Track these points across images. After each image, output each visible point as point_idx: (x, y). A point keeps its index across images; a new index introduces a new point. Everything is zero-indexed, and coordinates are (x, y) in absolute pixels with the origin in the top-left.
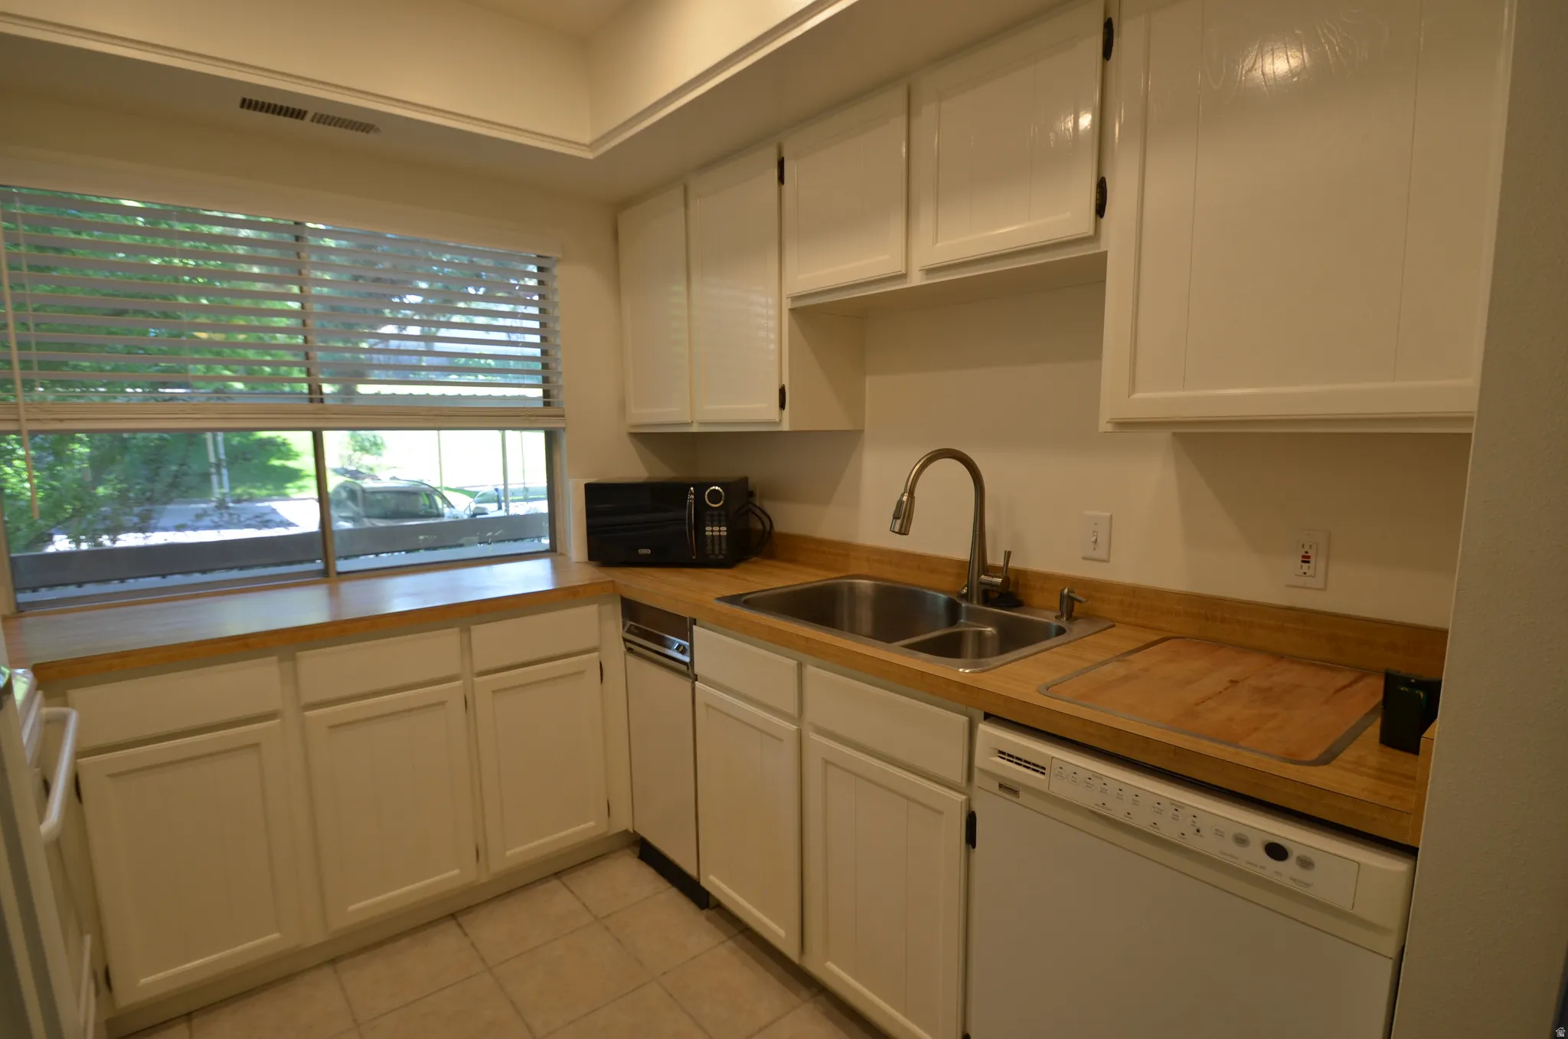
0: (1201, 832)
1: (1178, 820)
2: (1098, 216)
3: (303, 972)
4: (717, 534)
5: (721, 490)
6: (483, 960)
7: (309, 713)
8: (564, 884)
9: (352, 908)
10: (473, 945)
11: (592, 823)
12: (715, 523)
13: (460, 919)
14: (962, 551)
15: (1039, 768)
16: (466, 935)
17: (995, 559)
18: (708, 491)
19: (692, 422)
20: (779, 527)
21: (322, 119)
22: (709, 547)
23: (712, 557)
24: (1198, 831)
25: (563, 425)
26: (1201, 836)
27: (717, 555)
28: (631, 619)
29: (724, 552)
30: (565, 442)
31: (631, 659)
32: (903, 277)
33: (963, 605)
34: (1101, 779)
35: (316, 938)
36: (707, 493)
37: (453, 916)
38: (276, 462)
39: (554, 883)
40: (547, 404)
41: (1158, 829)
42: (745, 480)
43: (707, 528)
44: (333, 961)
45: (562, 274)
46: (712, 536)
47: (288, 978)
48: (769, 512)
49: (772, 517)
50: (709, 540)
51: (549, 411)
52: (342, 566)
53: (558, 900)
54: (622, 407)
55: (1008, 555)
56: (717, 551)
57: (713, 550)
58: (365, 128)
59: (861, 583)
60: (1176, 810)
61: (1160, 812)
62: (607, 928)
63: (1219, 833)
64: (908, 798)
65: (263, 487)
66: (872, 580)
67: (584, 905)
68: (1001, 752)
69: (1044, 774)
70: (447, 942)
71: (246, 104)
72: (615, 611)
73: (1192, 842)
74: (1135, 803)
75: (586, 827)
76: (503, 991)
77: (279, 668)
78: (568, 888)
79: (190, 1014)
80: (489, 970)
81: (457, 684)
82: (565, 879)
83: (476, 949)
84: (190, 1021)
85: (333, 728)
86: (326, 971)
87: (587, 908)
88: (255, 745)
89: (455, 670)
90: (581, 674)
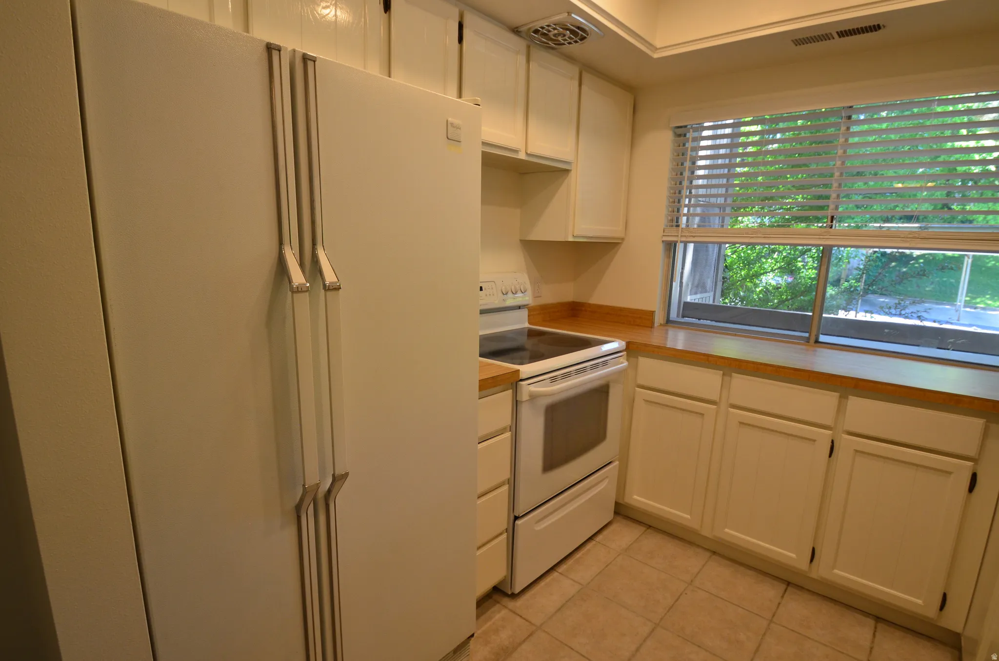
3: (698, 546)
6: (774, 615)
7: (732, 410)
9: (727, 530)
10: (779, 604)
11: (920, 602)
13: (789, 589)
16: (782, 597)
21: (842, 34)
35: (707, 533)
37: (789, 584)
39: (871, 622)
44: (714, 553)
47: (691, 543)
52: (823, 338)
53: (861, 632)
58: (876, 28)
67: (872, 648)
70: (769, 592)
71: (796, 43)
76: (763, 636)
77: (721, 378)
78: (875, 631)
79: (650, 526)
80: (771, 621)
81: (830, 432)
82: (880, 625)
83: (778, 607)
84: (648, 529)
85: (741, 423)
86: (708, 554)
87: (871, 652)
88: (702, 415)
89: (829, 422)
90: (950, 473)
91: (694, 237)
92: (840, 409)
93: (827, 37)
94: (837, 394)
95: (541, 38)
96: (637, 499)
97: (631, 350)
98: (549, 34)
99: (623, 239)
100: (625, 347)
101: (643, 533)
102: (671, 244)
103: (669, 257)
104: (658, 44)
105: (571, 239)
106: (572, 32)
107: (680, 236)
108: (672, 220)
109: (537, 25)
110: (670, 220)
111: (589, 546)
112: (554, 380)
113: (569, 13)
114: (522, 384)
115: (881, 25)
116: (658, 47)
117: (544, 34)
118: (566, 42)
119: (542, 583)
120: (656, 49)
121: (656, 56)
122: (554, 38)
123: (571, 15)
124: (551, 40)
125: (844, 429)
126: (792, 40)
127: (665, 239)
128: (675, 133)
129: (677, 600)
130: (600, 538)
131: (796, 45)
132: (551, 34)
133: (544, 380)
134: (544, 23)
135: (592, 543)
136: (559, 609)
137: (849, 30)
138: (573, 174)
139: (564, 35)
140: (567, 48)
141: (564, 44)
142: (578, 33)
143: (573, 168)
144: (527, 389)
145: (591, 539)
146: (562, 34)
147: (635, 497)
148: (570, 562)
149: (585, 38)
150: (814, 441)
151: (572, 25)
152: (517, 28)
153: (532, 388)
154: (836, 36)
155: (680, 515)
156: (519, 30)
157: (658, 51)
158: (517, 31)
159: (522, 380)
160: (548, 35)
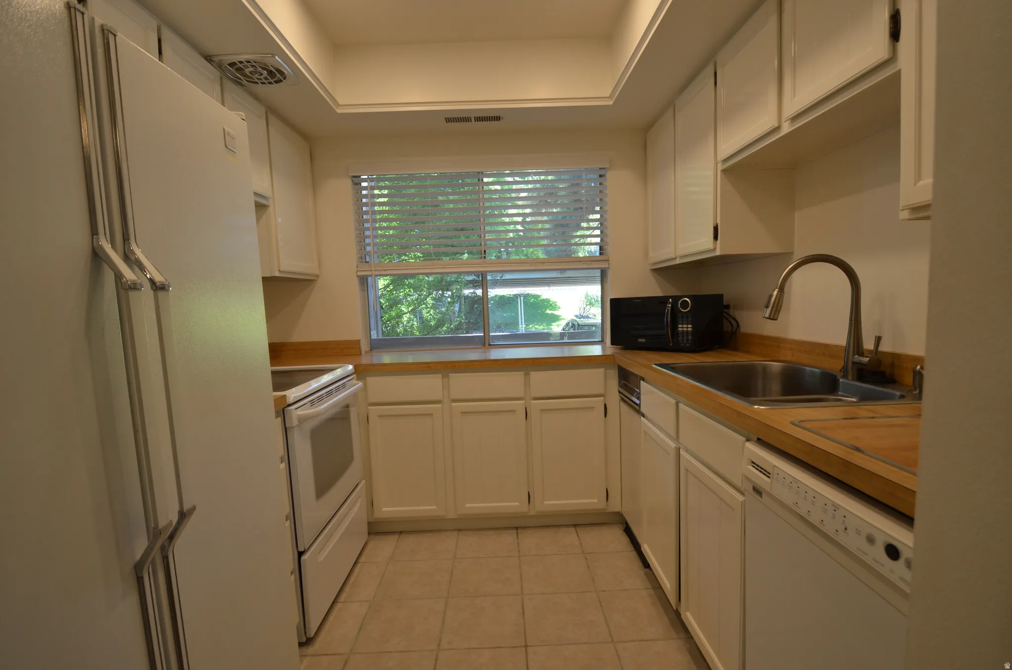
0: (847, 531)
1: (835, 519)
2: (895, 41)
3: (446, 530)
4: (685, 329)
5: (689, 302)
6: (519, 551)
7: (454, 404)
8: (576, 531)
9: (467, 505)
10: (518, 543)
11: (596, 500)
12: (684, 322)
13: (519, 531)
14: (839, 337)
15: (767, 473)
16: (518, 538)
17: (868, 344)
18: (681, 301)
19: (676, 258)
20: (744, 329)
21: (479, 119)
22: (680, 338)
23: (682, 345)
24: (846, 529)
25: (607, 266)
26: (847, 534)
27: (685, 344)
28: (625, 380)
29: (690, 342)
30: (610, 275)
31: (622, 404)
32: (777, 129)
33: (841, 380)
34: (797, 483)
35: (451, 515)
36: (680, 302)
37: (517, 528)
38: (548, 312)
39: (572, 529)
40: (601, 254)
41: (824, 525)
42: (722, 296)
43: (679, 326)
44: (459, 530)
45: (611, 176)
46: (683, 331)
47: (439, 530)
48: (738, 319)
49: (739, 322)
50: (680, 335)
51: (602, 258)
53: (569, 537)
54: (646, 253)
55: (878, 339)
56: (685, 342)
57: (683, 340)
58: (498, 118)
59: (773, 364)
60: (835, 510)
61: (825, 511)
62: (586, 559)
63: (858, 532)
64: (721, 499)
65: (541, 324)
66: (781, 362)
67: (581, 544)
68: (753, 463)
69: (769, 477)
70: (508, 538)
71: (448, 120)
72: (614, 374)
73: (842, 538)
74: (813, 503)
75: (593, 501)
76: (520, 568)
77: (441, 380)
78: (577, 533)
79: (401, 532)
80: (519, 556)
81: (523, 402)
82: (578, 529)
83: (519, 546)
84: (400, 535)
85: (463, 413)
86: (455, 533)
87: (581, 546)
88: (431, 414)
89: (521, 395)
90: (593, 408)
91: (386, 270)
92: (527, 383)
93: (467, 120)
94: (522, 373)
95: (235, 72)
96: (387, 510)
97: (361, 372)
98: (245, 69)
99: (317, 276)
100: (354, 371)
101: (398, 540)
102: (363, 278)
103: (364, 291)
104: (341, 102)
105: (277, 274)
106: (270, 73)
107: (373, 270)
108: (361, 258)
109: (235, 59)
110: (360, 258)
111: (357, 570)
112: (312, 403)
113: (273, 55)
114: (290, 409)
115: (501, 117)
116: (340, 104)
117: (239, 70)
118: (259, 81)
119: (331, 618)
120: (339, 105)
121: (339, 111)
122: (251, 75)
123: (275, 57)
124: (245, 75)
125: (532, 397)
126: (445, 118)
127: (359, 274)
128: (353, 181)
129: (452, 574)
130: (362, 559)
131: (447, 122)
132: (247, 71)
133: (305, 404)
134: (243, 58)
135: (359, 565)
136: (360, 629)
137: (482, 117)
138: (271, 209)
139: (261, 75)
140: (259, 89)
141: (257, 83)
142: (275, 76)
143: (270, 203)
144: (296, 413)
145: (356, 563)
146: (259, 72)
147: (384, 509)
148: (347, 589)
149: (281, 81)
150: (514, 411)
151: (272, 66)
152: (210, 56)
153: (300, 412)
154: (473, 119)
155: (427, 509)
156: (213, 59)
157: (340, 107)
158: (210, 59)
159: (289, 405)
160: (243, 70)
